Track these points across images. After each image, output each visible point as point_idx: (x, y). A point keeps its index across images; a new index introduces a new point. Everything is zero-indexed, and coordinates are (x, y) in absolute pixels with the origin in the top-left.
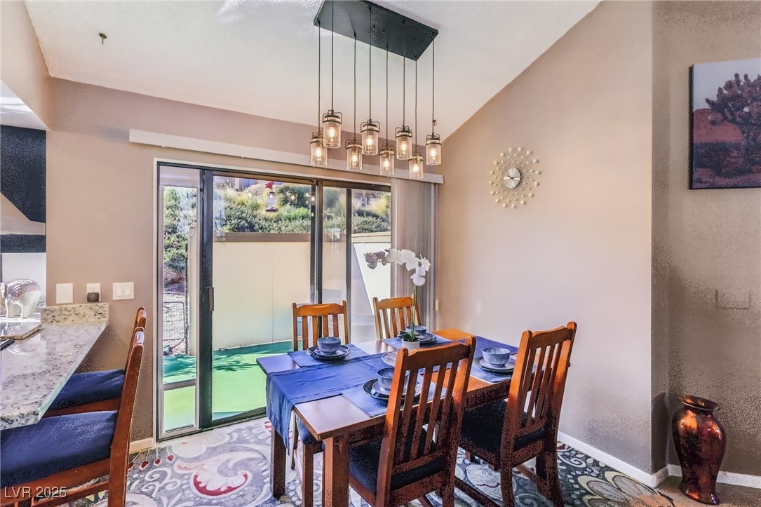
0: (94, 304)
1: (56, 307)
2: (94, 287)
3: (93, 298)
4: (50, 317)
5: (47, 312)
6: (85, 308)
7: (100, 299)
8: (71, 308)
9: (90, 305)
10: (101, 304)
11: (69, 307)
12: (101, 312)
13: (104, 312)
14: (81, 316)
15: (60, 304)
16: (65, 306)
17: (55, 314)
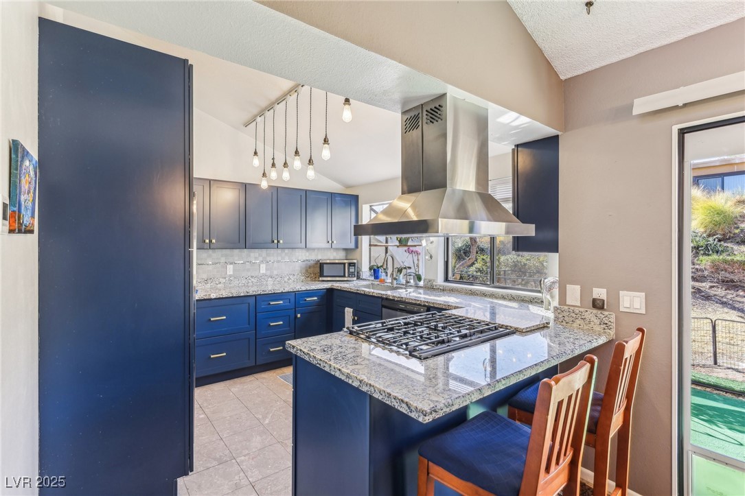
0: (599, 312)
1: (566, 308)
2: (600, 293)
3: (598, 305)
4: (560, 316)
5: (559, 311)
6: (591, 314)
7: (605, 307)
8: (578, 311)
9: (595, 311)
10: (606, 313)
11: (577, 310)
12: (606, 322)
13: (610, 323)
14: (587, 322)
15: (569, 306)
16: (573, 308)
17: (565, 314)
